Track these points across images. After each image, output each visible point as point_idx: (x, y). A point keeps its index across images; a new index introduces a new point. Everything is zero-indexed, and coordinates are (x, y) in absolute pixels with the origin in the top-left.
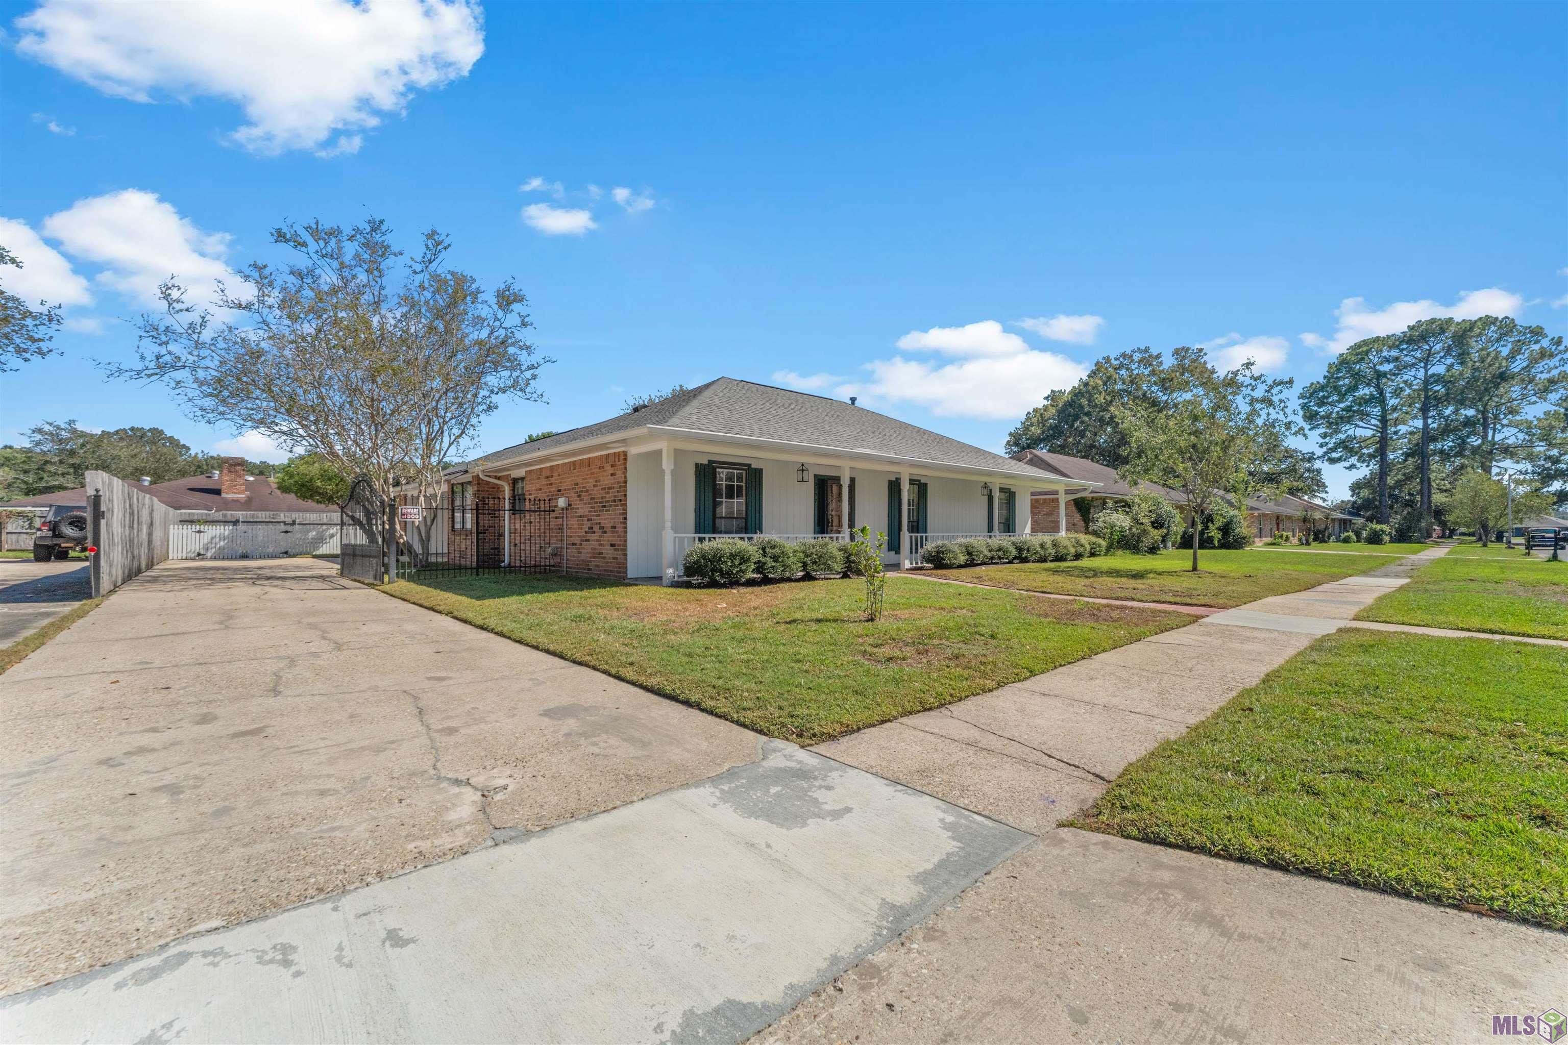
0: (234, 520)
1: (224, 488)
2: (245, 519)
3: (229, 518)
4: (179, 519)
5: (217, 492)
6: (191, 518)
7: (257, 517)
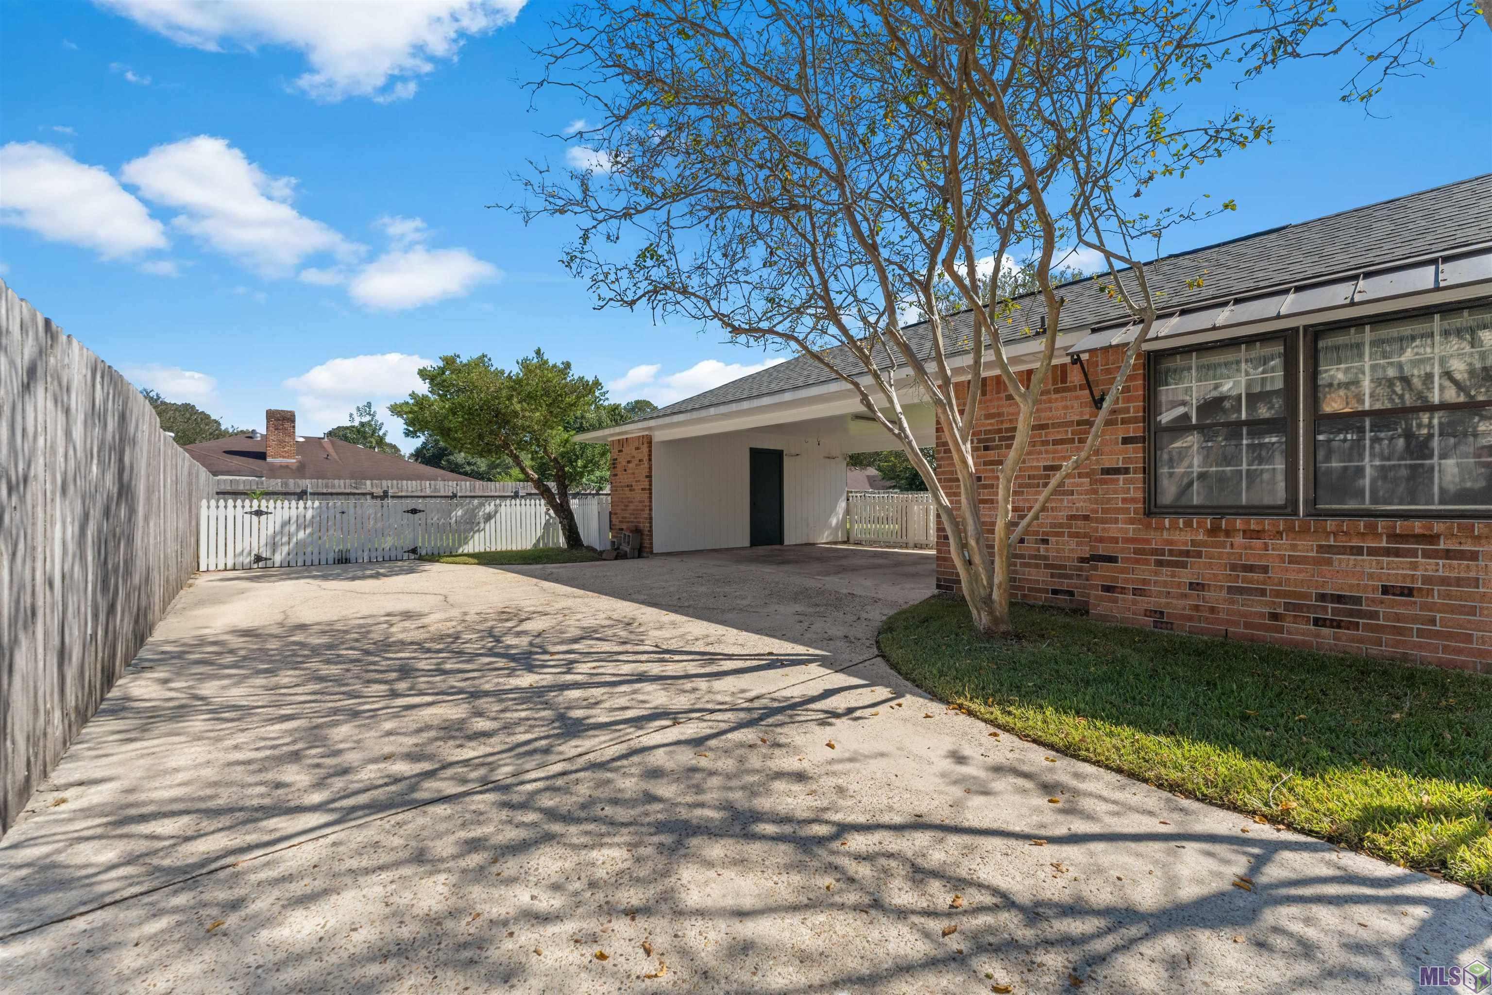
0: (298, 490)
1: (270, 451)
2: (315, 490)
3: (292, 488)
4: (216, 490)
5: (262, 456)
6: (234, 488)
7: (333, 486)
